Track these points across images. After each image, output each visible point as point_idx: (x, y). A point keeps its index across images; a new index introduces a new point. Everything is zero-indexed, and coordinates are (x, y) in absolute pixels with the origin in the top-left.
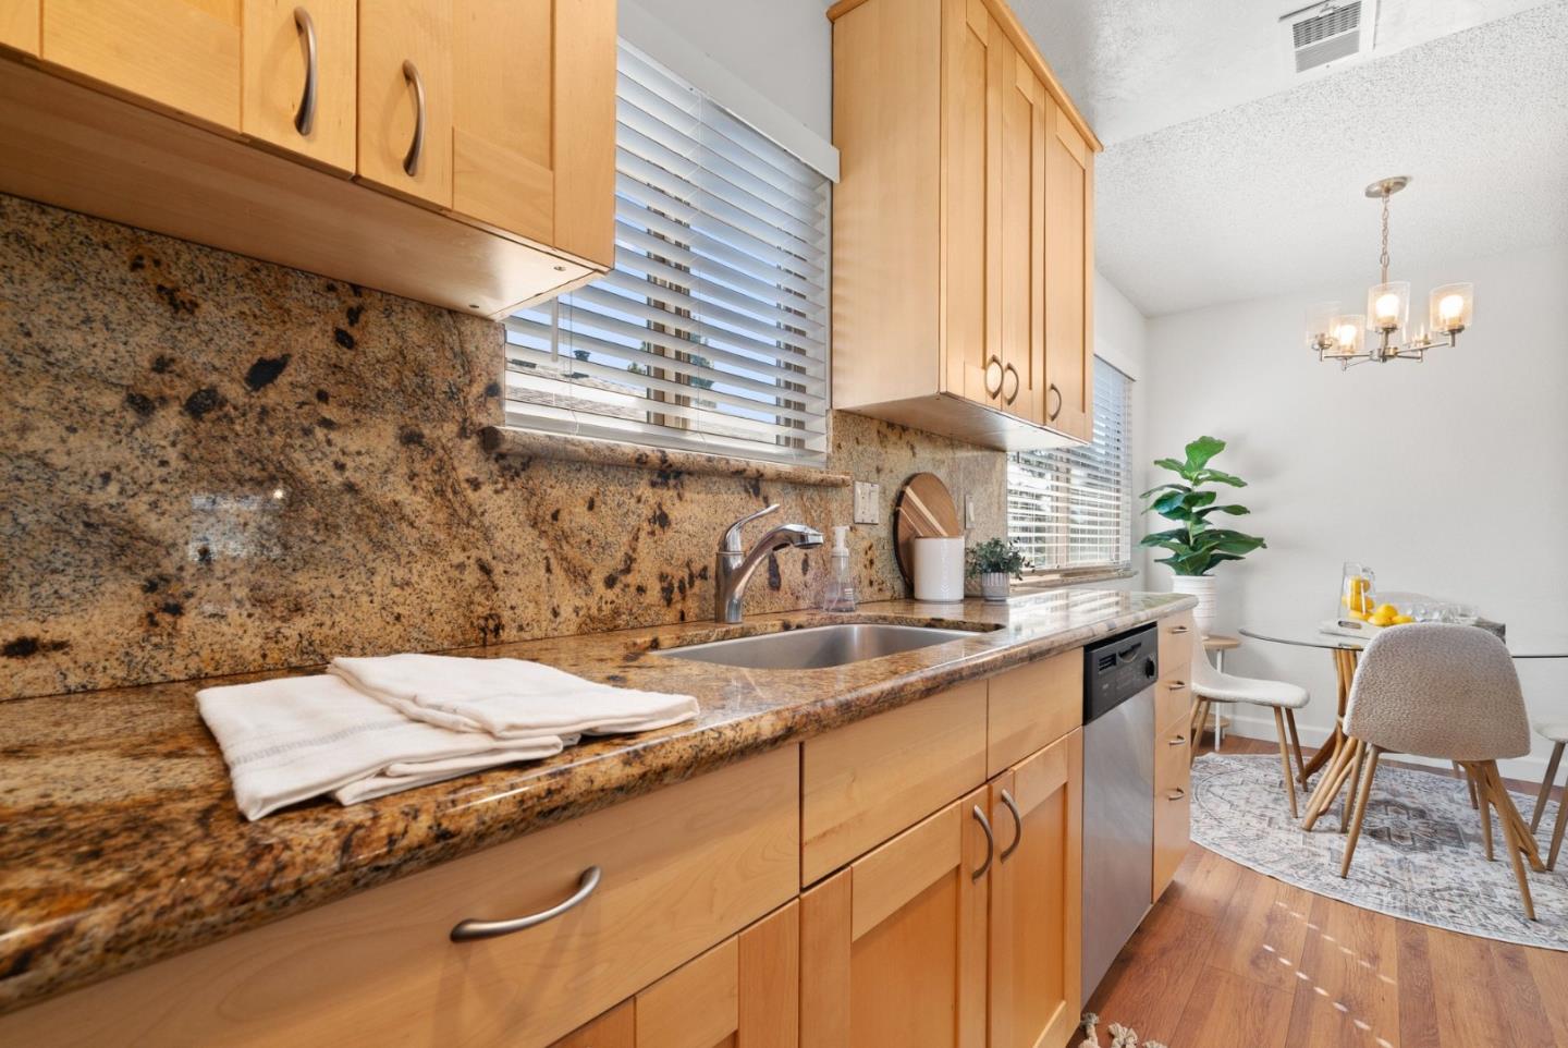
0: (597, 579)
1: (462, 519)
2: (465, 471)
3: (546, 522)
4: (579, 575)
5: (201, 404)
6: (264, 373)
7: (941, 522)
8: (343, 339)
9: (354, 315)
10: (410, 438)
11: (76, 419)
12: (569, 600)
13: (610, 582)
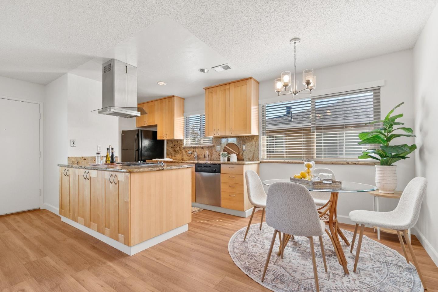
0: (189, 156)
1: (182, 152)
2: (182, 149)
3: (186, 152)
4: (188, 156)
5: (173, 147)
6: (175, 145)
7: (233, 150)
8: (177, 143)
9: (178, 141)
10: (180, 147)
11: (170, 148)
12: (187, 157)
13: (190, 156)
